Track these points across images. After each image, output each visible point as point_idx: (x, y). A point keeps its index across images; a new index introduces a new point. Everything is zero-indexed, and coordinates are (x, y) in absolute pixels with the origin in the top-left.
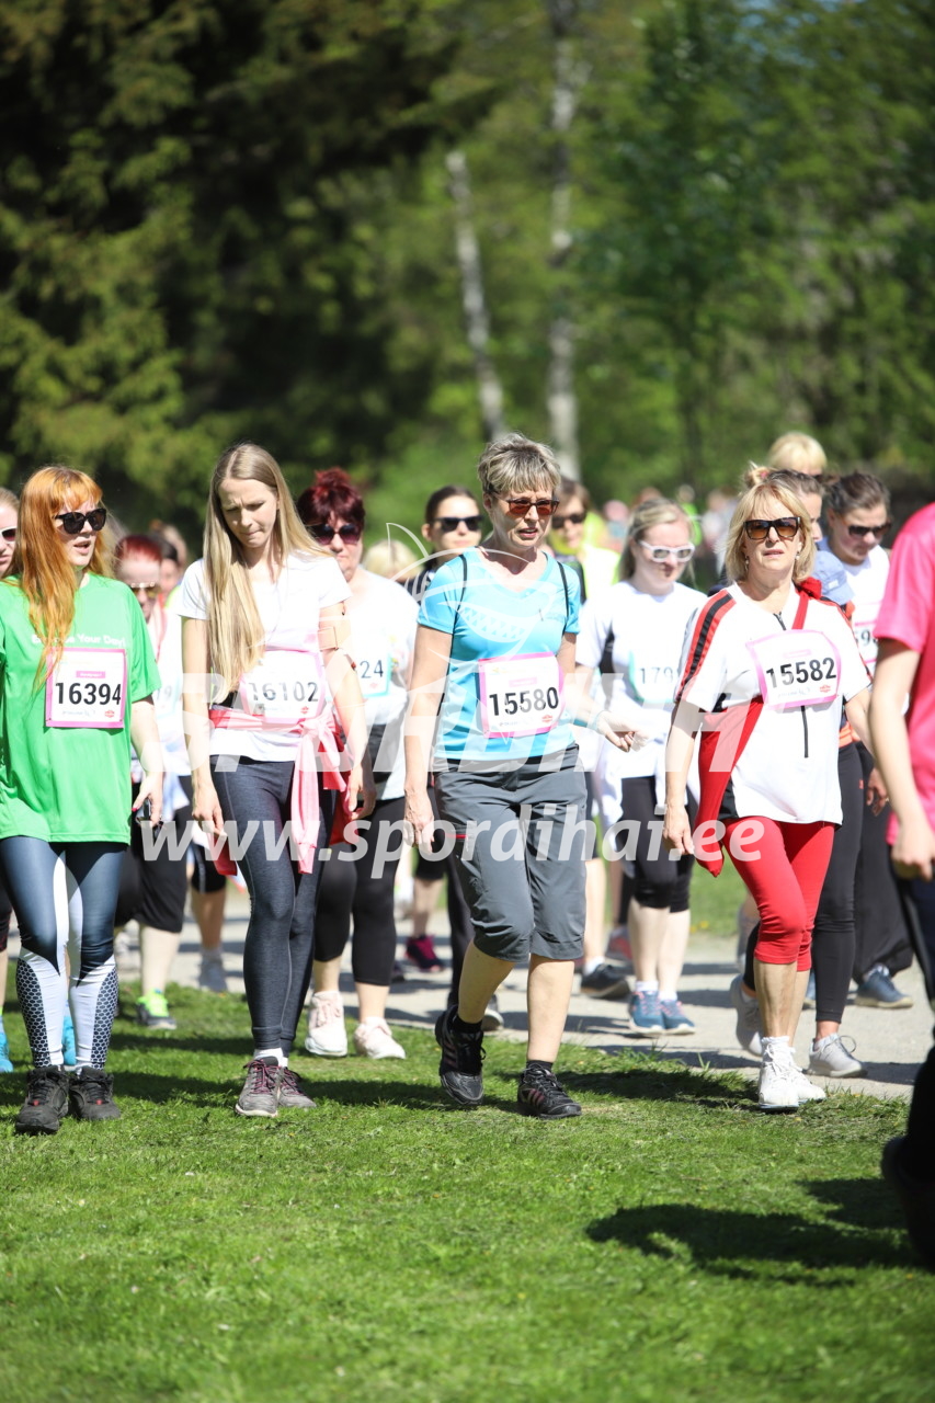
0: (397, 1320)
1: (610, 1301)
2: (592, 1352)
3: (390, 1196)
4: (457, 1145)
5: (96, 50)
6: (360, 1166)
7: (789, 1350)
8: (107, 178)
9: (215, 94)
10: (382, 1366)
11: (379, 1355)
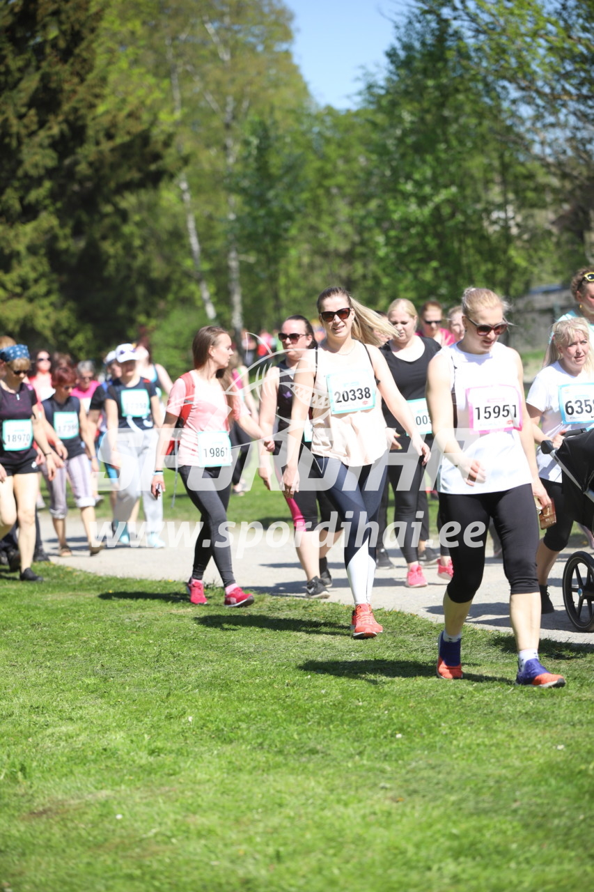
5: (14, 143)
8: (21, 199)
9: (67, 162)
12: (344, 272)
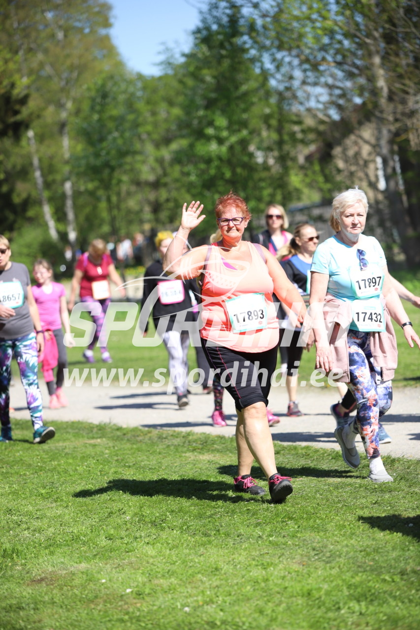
0: (29, 514)
1: (98, 504)
2: (94, 520)
3: (25, 475)
4: (47, 456)
6: (15, 465)
7: (158, 515)
10: (25, 530)
11: (24, 526)
12: (152, 196)
